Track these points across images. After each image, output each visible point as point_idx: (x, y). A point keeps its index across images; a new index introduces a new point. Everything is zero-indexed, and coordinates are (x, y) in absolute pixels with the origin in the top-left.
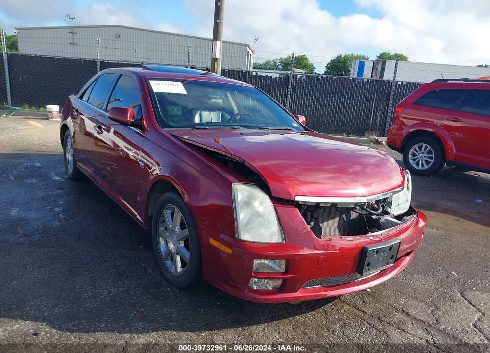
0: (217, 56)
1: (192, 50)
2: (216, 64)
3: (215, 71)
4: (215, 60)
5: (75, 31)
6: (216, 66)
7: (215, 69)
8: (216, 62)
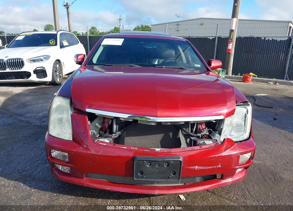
0: (233, 28)
1: (220, 26)
2: (232, 34)
3: (231, 38)
4: (232, 31)
5: (179, 23)
6: (232, 35)
7: (232, 37)
8: (232, 33)
